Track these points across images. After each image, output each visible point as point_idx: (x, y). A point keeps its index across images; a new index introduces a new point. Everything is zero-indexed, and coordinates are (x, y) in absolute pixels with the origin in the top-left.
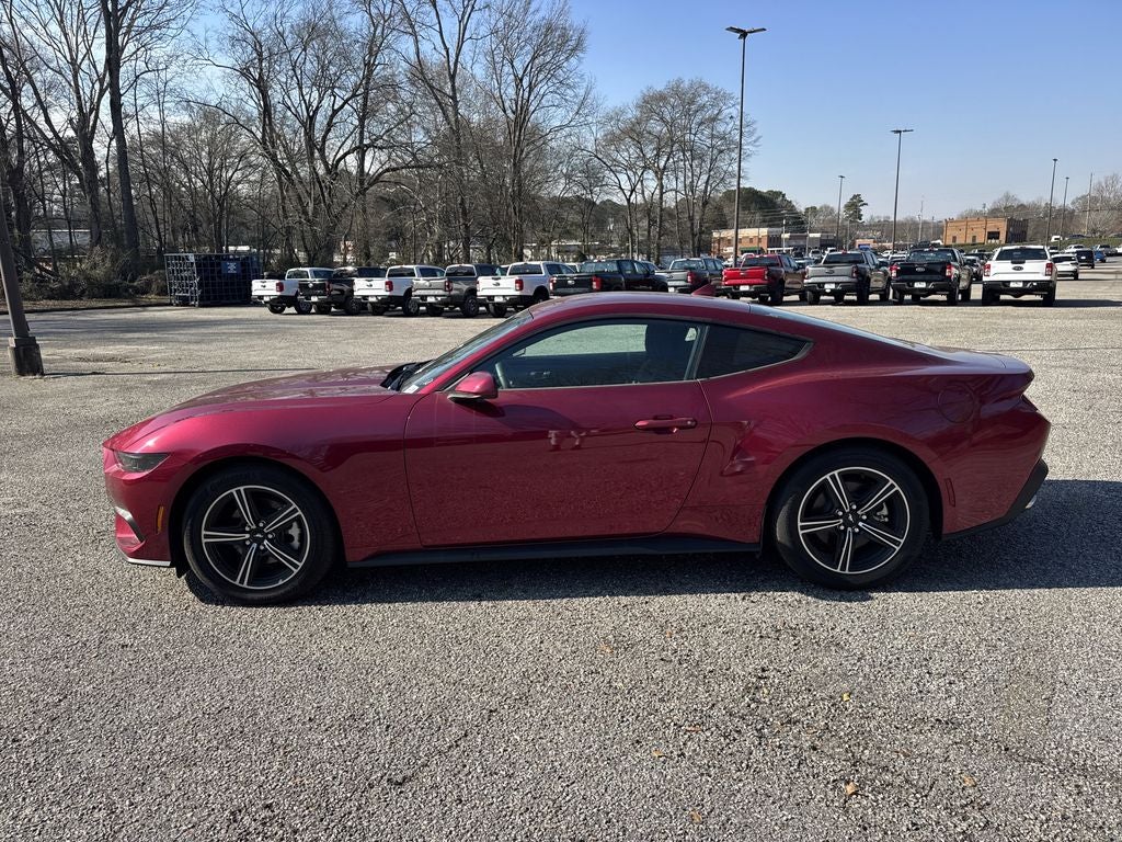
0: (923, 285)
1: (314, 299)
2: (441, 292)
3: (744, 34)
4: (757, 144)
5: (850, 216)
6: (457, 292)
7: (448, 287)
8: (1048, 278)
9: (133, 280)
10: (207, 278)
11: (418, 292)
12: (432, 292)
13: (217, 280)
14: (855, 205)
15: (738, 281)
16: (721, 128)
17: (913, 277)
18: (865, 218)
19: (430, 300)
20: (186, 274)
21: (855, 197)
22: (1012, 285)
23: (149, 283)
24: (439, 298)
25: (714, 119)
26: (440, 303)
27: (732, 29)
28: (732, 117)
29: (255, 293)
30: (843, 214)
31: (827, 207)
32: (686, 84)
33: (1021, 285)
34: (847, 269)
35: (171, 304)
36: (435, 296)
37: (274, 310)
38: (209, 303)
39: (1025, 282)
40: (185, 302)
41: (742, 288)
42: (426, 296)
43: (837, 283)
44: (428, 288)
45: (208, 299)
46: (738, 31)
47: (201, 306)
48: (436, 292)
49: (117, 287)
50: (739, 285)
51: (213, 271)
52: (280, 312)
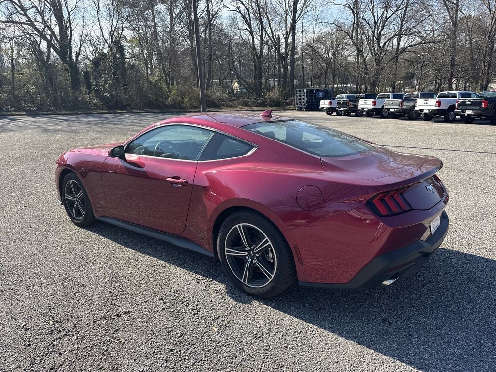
1: (342, 109)
2: (397, 107)
6: (406, 107)
7: (401, 104)
9: (286, 100)
10: (309, 99)
11: (387, 107)
12: (392, 106)
13: (314, 100)
19: (392, 110)
20: (302, 97)
23: (292, 101)
24: (396, 110)
26: (397, 112)
29: (321, 106)
35: (295, 110)
36: (394, 108)
37: (328, 114)
38: (309, 109)
40: (300, 109)
42: (390, 108)
44: (392, 104)
45: (309, 108)
47: (306, 111)
48: (395, 107)
49: (280, 102)
51: (312, 96)
52: (330, 114)
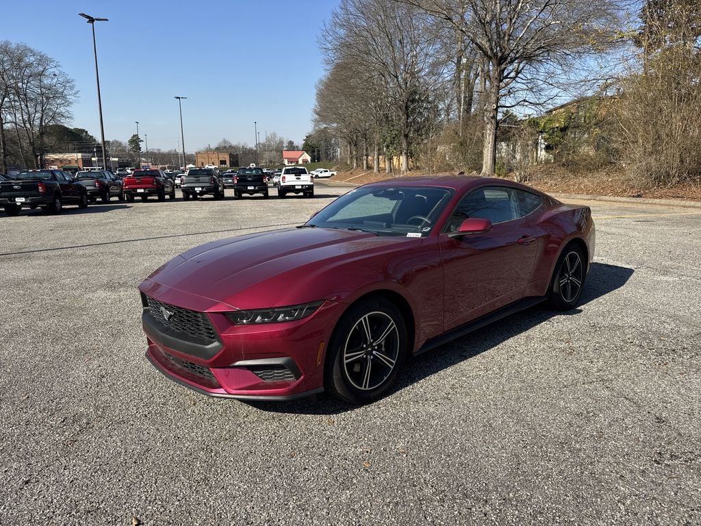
0: (252, 188)
3: (91, 20)
4: (77, 95)
5: (133, 148)
8: (312, 183)
14: (135, 141)
15: (135, 186)
16: (46, 81)
17: (246, 184)
18: (143, 149)
21: (134, 136)
22: (297, 187)
25: (41, 74)
27: (83, 15)
28: (55, 75)
30: (128, 147)
31: (117, 142)
32: (13, 46)
33: (300, 187)
34: (207, 179)
39: (302, 186)
41: (139, 191)
43: (202, 187)
46: (88, 17)
50: (137, 189)
